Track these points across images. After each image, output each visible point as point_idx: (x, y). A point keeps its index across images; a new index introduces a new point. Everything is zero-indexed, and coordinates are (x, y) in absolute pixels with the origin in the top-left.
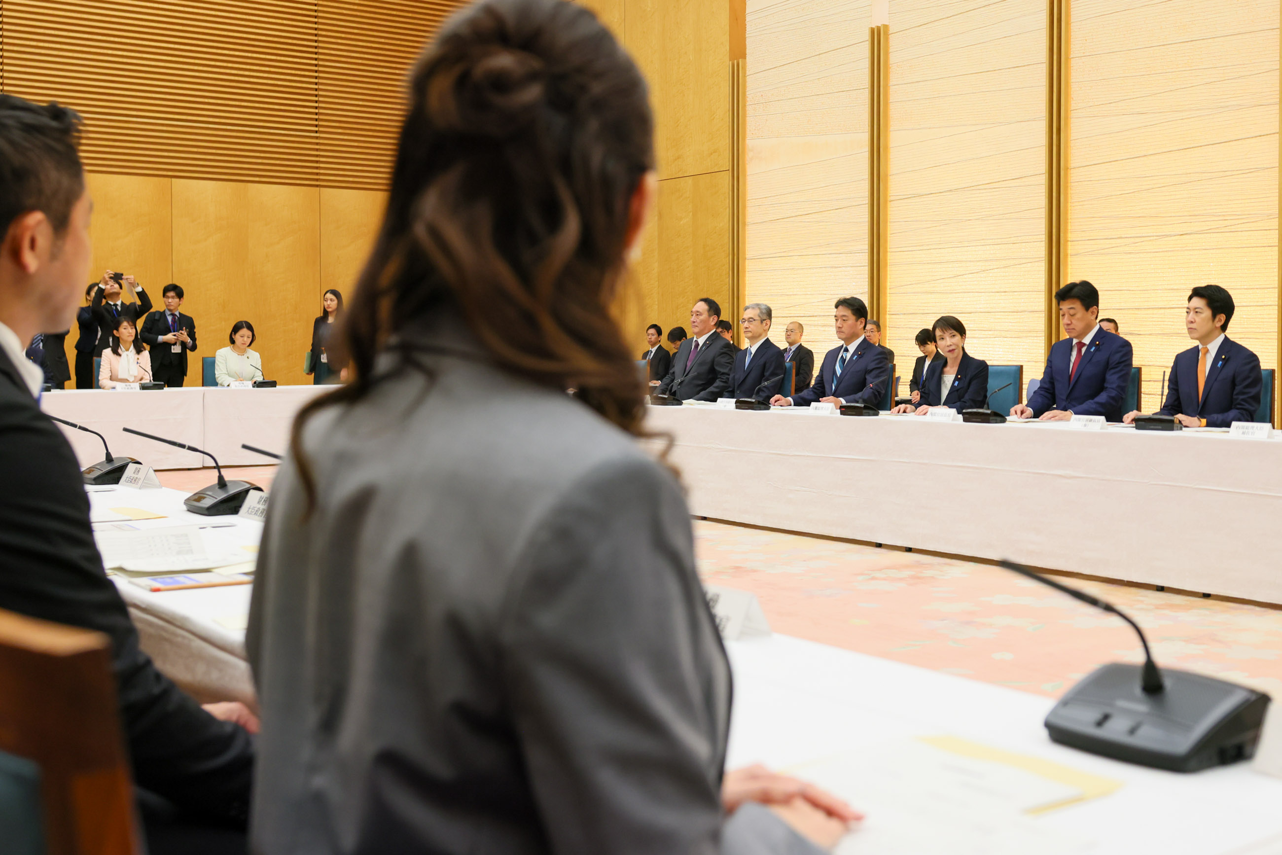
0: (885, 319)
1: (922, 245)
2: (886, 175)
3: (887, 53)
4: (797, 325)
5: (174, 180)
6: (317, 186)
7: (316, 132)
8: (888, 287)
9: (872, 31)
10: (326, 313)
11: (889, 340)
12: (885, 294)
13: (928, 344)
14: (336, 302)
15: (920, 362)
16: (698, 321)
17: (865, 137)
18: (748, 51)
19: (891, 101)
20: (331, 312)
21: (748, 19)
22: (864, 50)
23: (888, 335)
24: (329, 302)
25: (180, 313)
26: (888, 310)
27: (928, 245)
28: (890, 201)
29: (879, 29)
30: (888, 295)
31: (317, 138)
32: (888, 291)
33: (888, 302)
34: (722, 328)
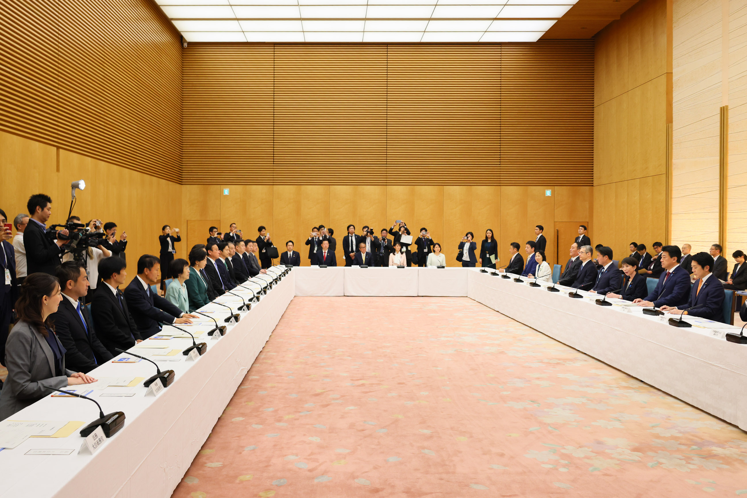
0: (726, 244)
1: (741, 210)
2: (727, 176)
3: (727, 119)
4: (688, 246)
5: (444, 186)
6: (500, 185)
7: (500, 164)
8: (727, 229)
9: (721, 108)
10: (487, 238)
11: (728, 254)
12: (726, 232)
13: (738, 257)
14: (491, 234)
15: (736, 266)
16: (572, 251)
17: (718, 158)
18: (674, 120)
19: (729, 141)
20: (489, 238)
21: (674, 105)
22: (717, 118)
23: (727, 252)
24: (489, 234)
25: (427, 238)
26: (727, 240)
27: (744, 210)
28: (728, 188)
29: (724, 107)
30: (727, 233)
31: (500, 167)
32: (727, 231)
33: (727, 237)
34: (657, 246)
